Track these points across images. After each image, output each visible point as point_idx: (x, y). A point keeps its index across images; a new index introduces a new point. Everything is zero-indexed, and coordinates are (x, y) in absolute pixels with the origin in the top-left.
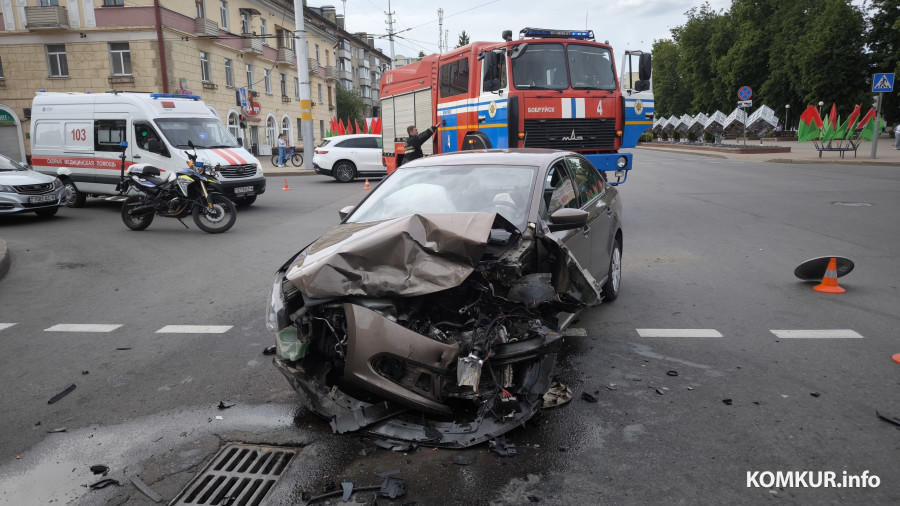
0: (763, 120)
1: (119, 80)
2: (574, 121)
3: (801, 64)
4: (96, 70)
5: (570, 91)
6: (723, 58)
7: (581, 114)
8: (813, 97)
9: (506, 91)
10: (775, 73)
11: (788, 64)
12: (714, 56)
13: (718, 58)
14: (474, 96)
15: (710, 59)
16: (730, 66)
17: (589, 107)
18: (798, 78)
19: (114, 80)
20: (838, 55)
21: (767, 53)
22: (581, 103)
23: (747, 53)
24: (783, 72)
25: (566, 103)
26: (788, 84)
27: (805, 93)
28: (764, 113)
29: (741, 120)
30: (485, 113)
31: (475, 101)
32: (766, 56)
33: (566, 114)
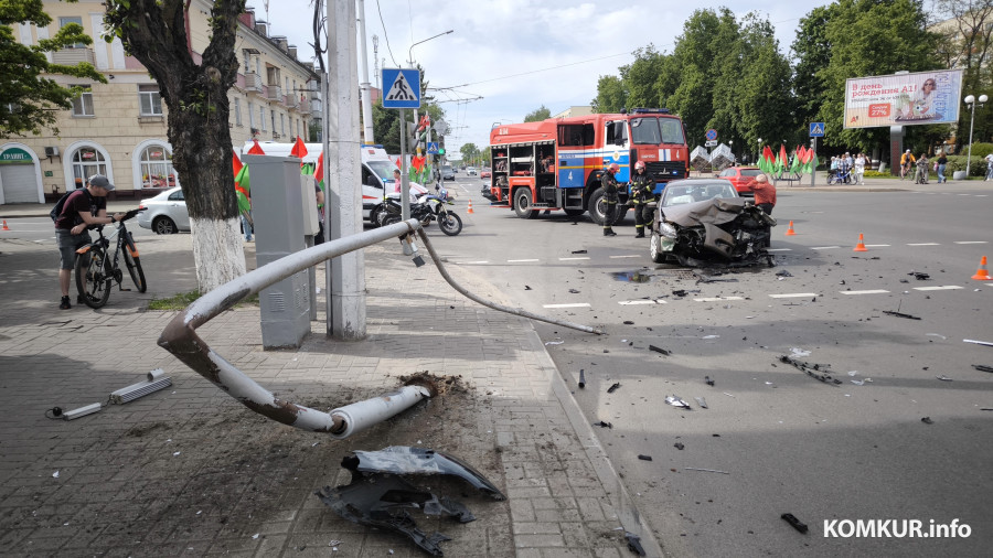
0: (722, 157)
1: (149, 120)
2: (665, 163)
3: (742, 104)
4: (125, 109)
5: (661, 145)
6: (671, 97)
7: (668, 159)
8: (752, 134)
9: (628, 145)
10: (719, 112)
11: (729, 104)
12: (661, 95)
13: (666, 97)
14: (599, 147)
15: (658, 97)
16: (678, 104)
17: (673, 155)
18: (739, 118)
19: (143, 120)
20: (771, 98)
21: (711, 94)
22: (668, 151)
23: (693, 93)
24: (726, 111)
25: (661, 152)
26: (730, 122)
27: (746, 130)
28: (723, 151)
29: (702, 156)
30: (611, 158)
31: (601, 150)
32: (710, 96)
33: (661, 159)
